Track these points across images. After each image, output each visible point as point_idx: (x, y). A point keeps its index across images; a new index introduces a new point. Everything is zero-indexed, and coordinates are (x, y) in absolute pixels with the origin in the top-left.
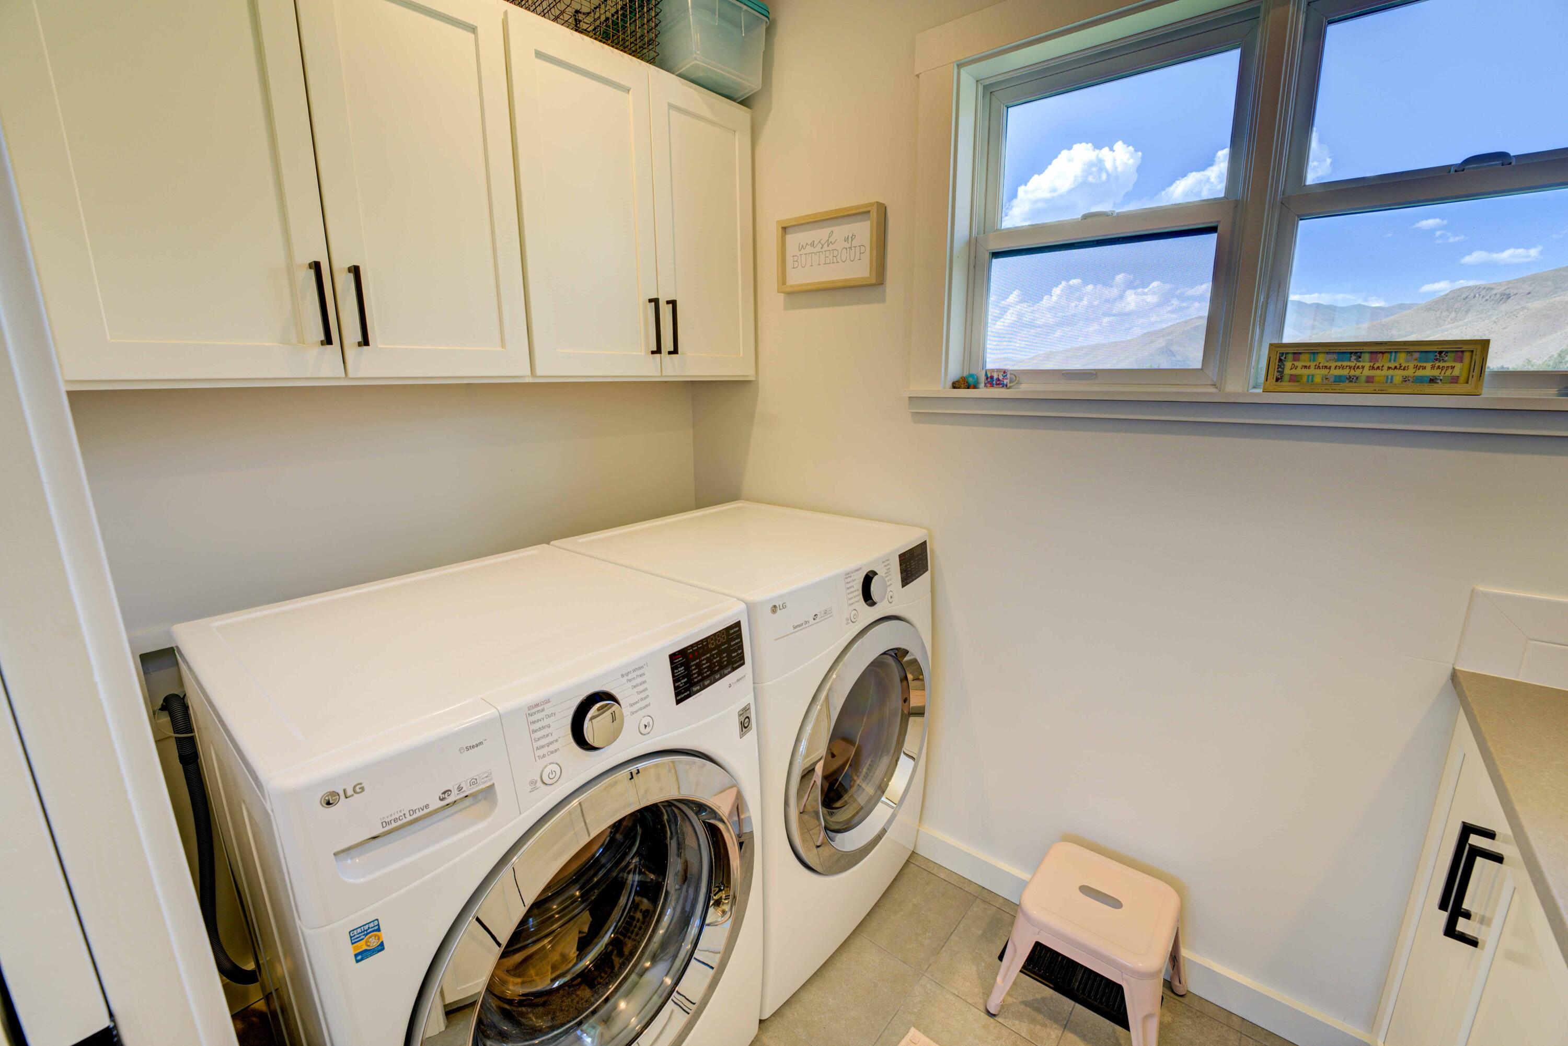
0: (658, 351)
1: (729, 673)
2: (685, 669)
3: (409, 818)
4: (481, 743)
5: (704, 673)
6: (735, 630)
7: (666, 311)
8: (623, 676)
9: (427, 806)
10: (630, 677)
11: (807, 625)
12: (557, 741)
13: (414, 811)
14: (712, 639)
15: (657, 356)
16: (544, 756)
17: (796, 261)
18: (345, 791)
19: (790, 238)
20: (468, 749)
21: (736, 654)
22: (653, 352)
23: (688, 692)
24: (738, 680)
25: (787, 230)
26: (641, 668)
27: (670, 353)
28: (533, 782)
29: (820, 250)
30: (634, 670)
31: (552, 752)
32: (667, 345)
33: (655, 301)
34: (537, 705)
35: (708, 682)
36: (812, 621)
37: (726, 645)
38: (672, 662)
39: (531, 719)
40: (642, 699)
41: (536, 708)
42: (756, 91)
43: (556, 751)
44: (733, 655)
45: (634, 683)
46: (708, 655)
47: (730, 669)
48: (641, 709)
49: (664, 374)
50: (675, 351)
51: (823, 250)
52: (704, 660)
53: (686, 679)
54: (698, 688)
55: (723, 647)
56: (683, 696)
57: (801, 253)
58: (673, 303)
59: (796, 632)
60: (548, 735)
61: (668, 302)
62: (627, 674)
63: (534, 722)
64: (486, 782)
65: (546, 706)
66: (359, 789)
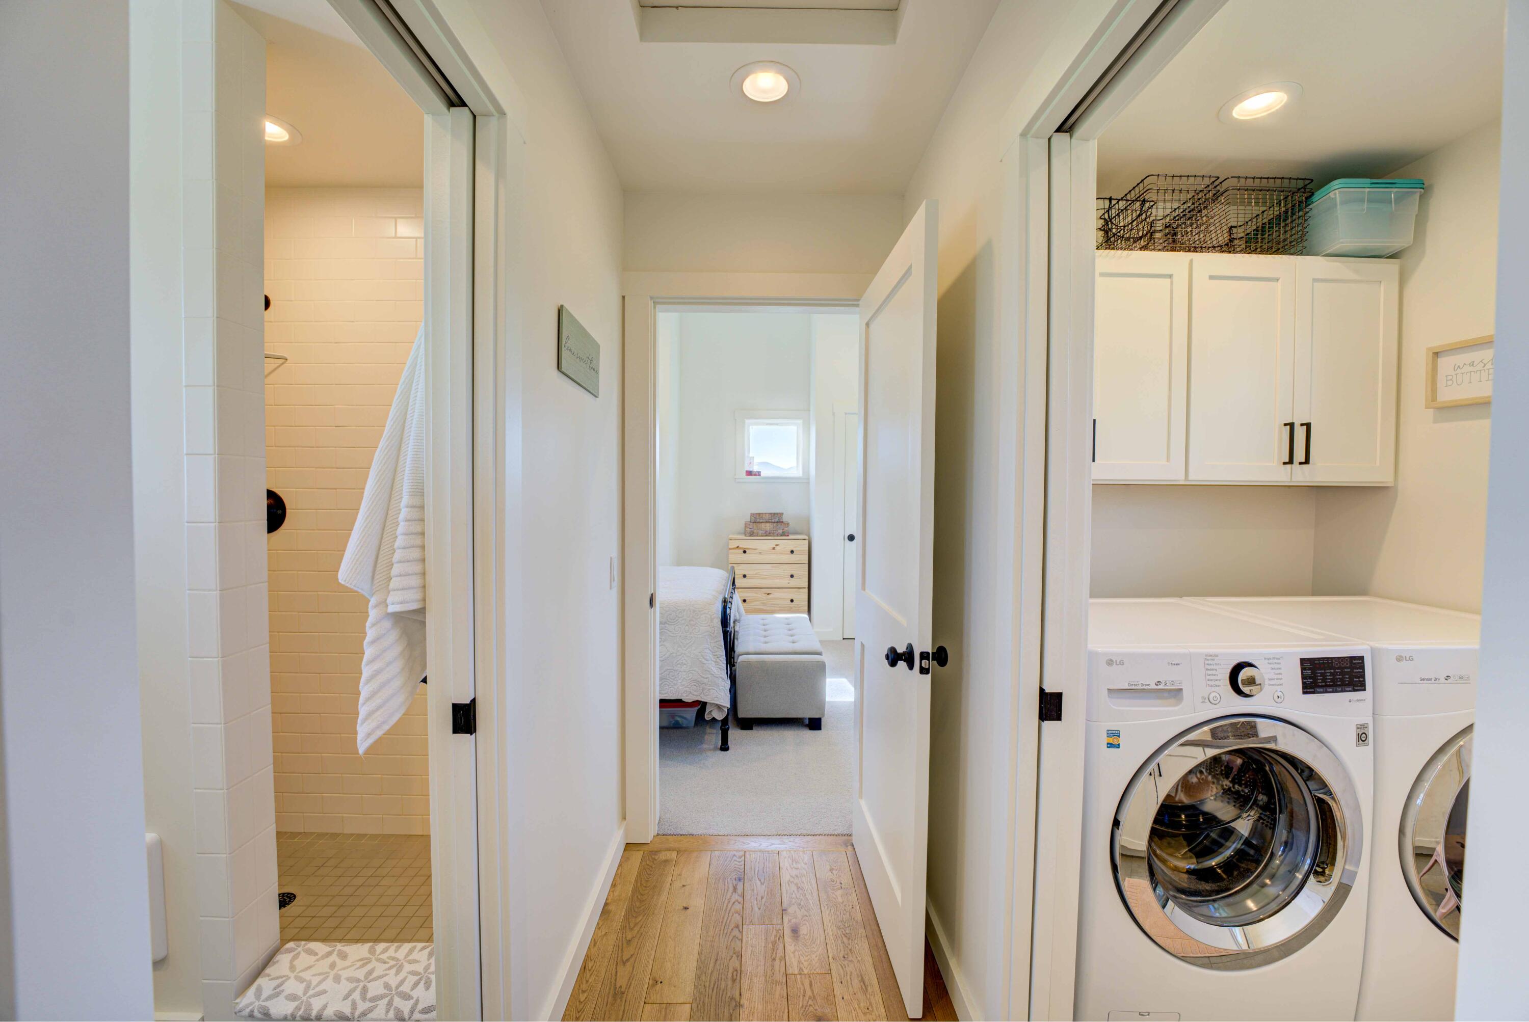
0: (1291, 461)
1: (1350, 691)
2: (1312, 673)
3: (1140, 687)
4: (1179, 664)
5: (1327, 682)
6: (1358, 661)
7: (1300, 433)
8: (1265, 659)
9: (1149, 685)
10: (1271, 661)
11: (1436, 682)
12: (1220, 680)
13: (1143, 685)
14: (1336, 661)
15: (1289, 466)
16: (1211, 686)
17: (1451, 380)
18: (1116, 661)
19: (1443, 361)
20: (1172, 664)
21: (1357, 680)
22: (1285, 463)
23: (1313, 690)
24: (1358, 700)
25: (1439, 355)
26: (1279, 659)
27: (1301, 463)
28: (1203, 698)
29: (1483, 369)
30: (1274, 658)
31: (1216, 686)
32: (1299, 455)
33: (1292, 425)
34: (1211, 656)
35: (1331, 690)
36: (1443, 680)
37: (1349, 670)
38: (1302, 664)
39: (1207, 662)
40: (1277, 679)
41: (1209, 657)
42: (1405, 247)
43: (1219, 686)
44: (1355, 679)
45: (1273, 666)
46: (1332, 671)
47: (1351, 689)
48: (1276, 685)
49: (1293, 480)
50: (1307, 461)
51: (1485, 368)
52: (1328, 673)
53: (1311, 680)
54: (1322, 690)
55: (1346, 670)
56: (1308, 690)
57: (1456, 372)
58: (1308, 426)
59: (1423, 683)
60: (1215, 675)
61: (1302, 425)
62: (1269, 659)
63: (1208, 664)
64: (1178, 686)
65: (1216, 658)
66: (1122, 663)
